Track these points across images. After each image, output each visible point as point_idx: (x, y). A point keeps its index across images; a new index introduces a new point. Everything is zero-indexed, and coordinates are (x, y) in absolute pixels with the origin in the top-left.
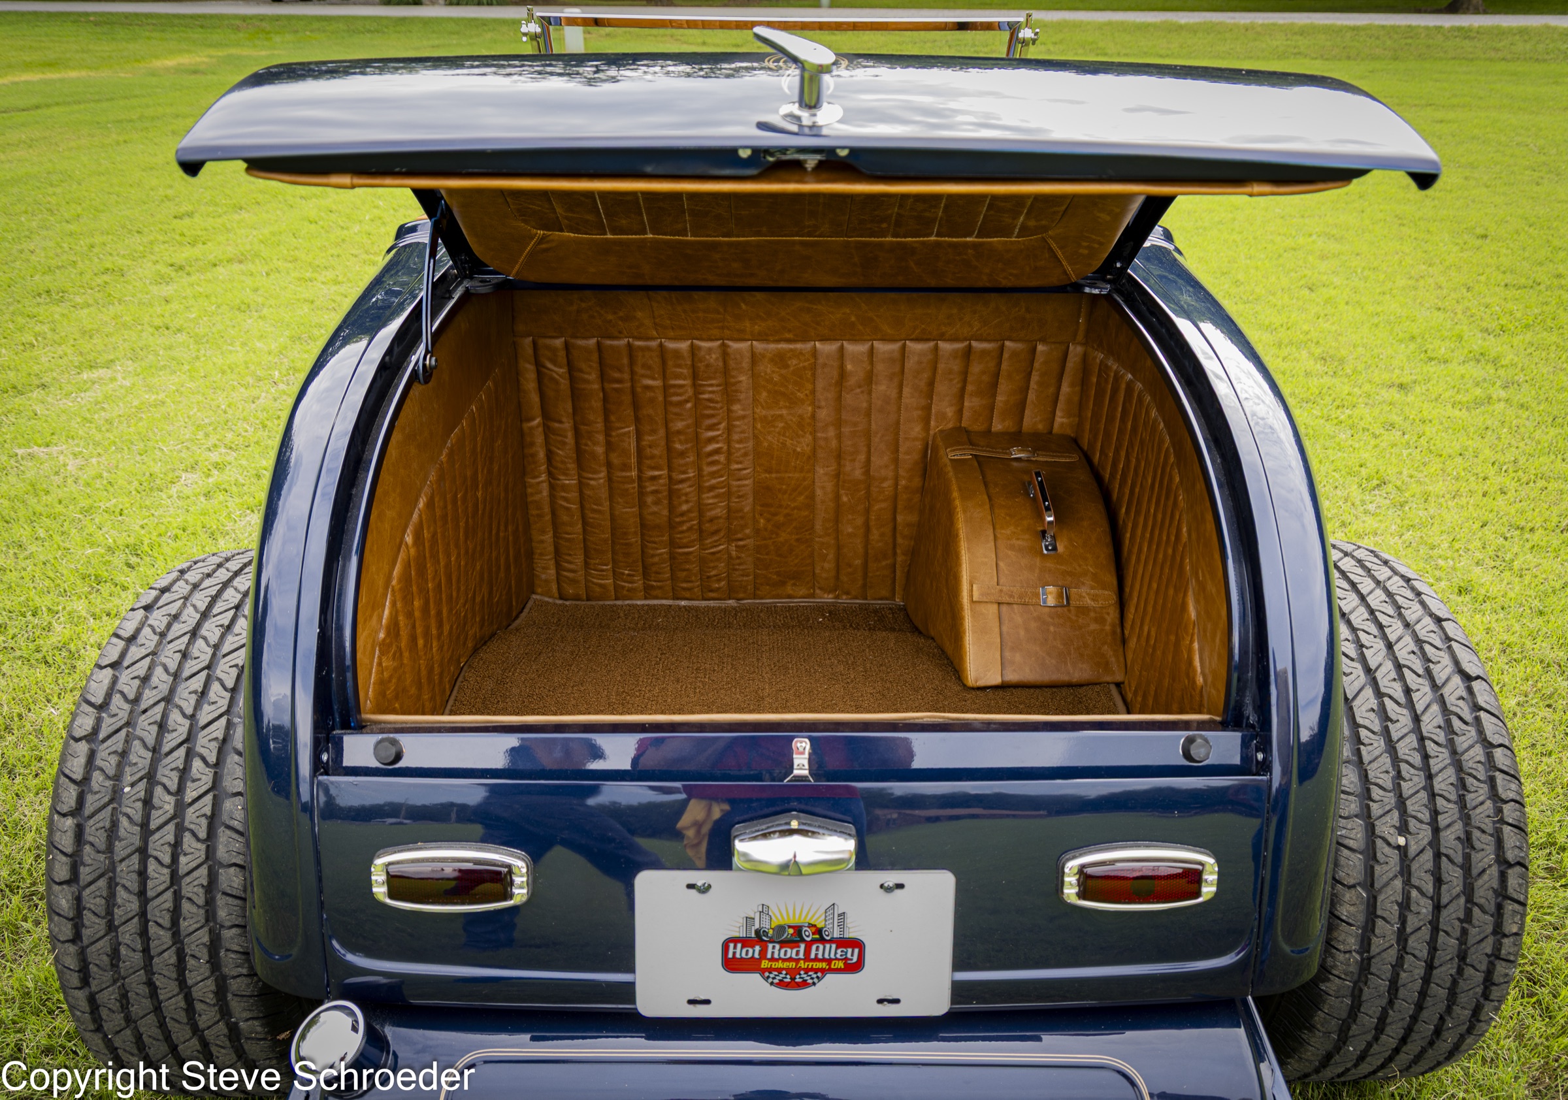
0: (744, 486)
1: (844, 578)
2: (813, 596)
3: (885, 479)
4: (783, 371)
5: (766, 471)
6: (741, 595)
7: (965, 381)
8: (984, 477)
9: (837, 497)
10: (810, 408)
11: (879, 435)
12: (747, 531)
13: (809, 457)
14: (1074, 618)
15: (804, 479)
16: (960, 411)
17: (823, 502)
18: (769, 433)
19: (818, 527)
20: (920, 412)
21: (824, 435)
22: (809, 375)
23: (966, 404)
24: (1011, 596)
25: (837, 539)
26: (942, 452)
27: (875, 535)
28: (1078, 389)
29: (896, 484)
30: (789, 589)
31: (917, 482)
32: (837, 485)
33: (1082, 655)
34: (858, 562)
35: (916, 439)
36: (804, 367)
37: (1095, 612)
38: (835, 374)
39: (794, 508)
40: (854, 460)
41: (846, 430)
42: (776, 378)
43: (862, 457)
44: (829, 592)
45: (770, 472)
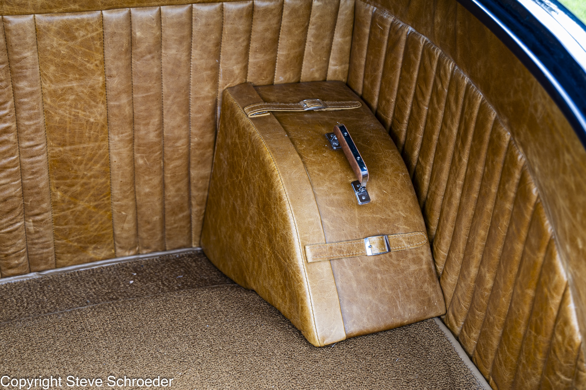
0: (37, 162)
1: (144, 235)
2: (114, 256)
3: (179, 138)
4: (71, 43)
5: (59, 145)
6: (42, 267)
7: (249, 39)
8: (289, 135)
9: (133, 160)
10: (101, 78)
11: (171, 98)
12: (44, 205)
13: (103, 126)
14: (396, 262)
15: (99, 148)
16: (246, 68)
17: (119, 167)
18: (60, 106)
19: (116, 191)
20: (209, 72)
21: (116, 103)
22: (98, 46)
23: (251, 60)
24: (341, 252)
25: (135, 199)
26: (239, 111)
27: (171, 191)
28: (348, 38)
29: (189, 142)
30: (91, 254)
31: (209, 138)
32: (132, 150)
33: (408, 297)
34: (156, 218)
35: (206, 98)
36: (92, 38)
37: (413, 254)
38: (125, 41)
39: (91, 177)
40: (148, 124)
41: (138, 96)
42: (64, 51)
43: (156, 120)
44: (130, 249)
45: (64, 145)
